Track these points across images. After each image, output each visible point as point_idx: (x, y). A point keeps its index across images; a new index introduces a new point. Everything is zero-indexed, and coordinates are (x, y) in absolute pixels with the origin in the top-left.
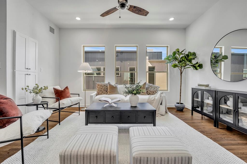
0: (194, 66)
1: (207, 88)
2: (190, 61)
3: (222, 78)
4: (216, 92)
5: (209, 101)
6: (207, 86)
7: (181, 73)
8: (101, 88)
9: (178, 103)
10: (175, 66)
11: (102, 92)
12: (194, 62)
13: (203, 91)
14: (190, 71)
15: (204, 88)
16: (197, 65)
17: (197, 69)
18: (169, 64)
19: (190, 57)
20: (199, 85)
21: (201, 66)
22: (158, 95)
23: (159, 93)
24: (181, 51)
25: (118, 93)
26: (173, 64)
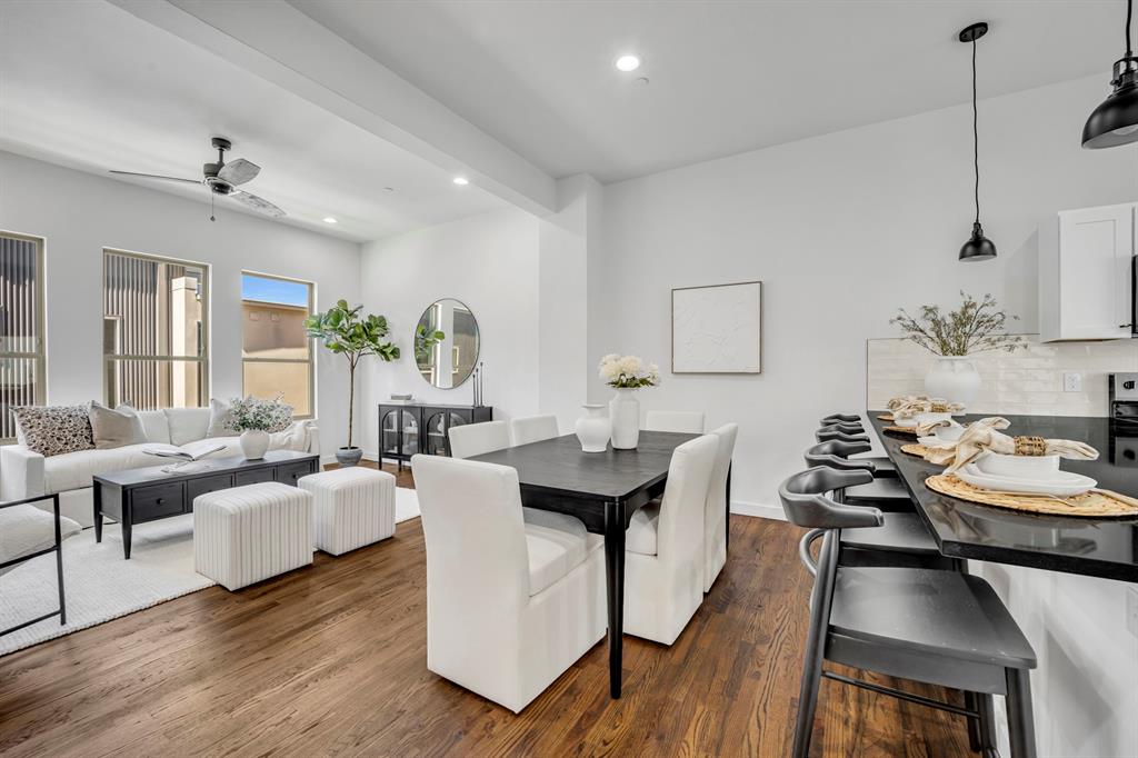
0: (382, 351)
1: (409, 403)
2: (374, 339)
3: (438, 385)
4: (423, 409)
5: (412, 429)
6: (409, 398)
7: (353, 367)
8: (60, 429)
9: (346, 448)
10: (339, 348)
11: (66, 444)
12: (382, 342)
13: (401, 409)
14: (372, 362)
15: (402, 403)
16: (389, 351)
17: (388, 359)
18: (316, 340)
19: (375, 331)
20: (394, 397)
21: (396, 353)
22: (297, 430)
23: (300, 424)
24: (350, 308)
25: (143, 441)
26: (332, 343)
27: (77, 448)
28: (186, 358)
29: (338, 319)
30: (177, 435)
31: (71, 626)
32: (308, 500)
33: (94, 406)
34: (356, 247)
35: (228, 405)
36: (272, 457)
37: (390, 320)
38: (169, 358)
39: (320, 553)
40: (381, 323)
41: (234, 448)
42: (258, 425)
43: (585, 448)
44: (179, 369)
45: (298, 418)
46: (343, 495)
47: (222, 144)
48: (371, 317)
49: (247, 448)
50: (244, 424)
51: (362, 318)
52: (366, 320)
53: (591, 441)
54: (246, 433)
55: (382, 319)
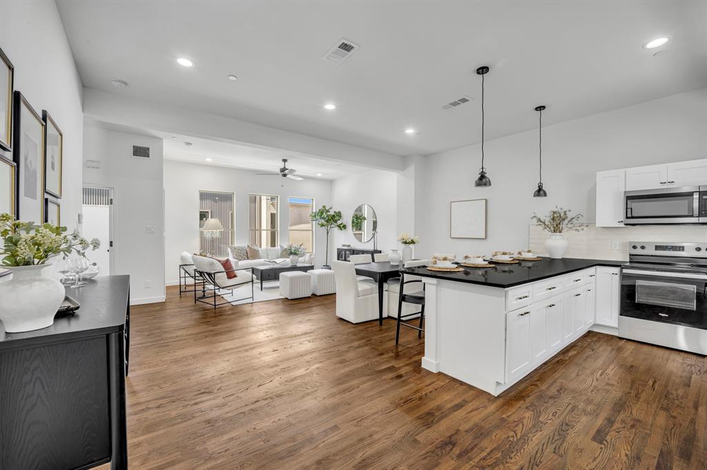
0: (339, 226)
1: (349, 248)
2: (336, 222)
6: (349, 246)
7: (328, 233)
9: (325, 266)
10: (322, 225)
11: (242, 258)
12: (339, 222)
13: (346, 250)
14: (335, 231)
15: (346, 248)
16: (342, 226)
17: (341, 229)
18: (314, 222)
19: (337, 218)
20: (343, 246)
21: (345, 227)
22: (307, 257)
23: (308, 255)
24: (327, 208)
25: (260, 258)
26: (320, 223)
27: (244, 259)
28: (267, 230)
29: (322, 213)
30: (269, 257)
31: (255, 301)
32: (310, 276)
33: (248, 246)
34: (330, 182)
35: (286, 247)
36: (299, 265)
37: (343, 213)
38: (260, 230)
39: (313, 295)
40: (339, 214)
41: (288, 262)
42: (295, 254)
43: (391, 264)
44: (264, 234)
45: (308, 253)
46: (320, 276)
47: (285, 161)
48: (335, 212)
49: (292, 262)
50: (291, 253)
51: (332, 213)
52: (333, 214)
53: (393, 261)
54: (291, 257)
55: (339, 212)
